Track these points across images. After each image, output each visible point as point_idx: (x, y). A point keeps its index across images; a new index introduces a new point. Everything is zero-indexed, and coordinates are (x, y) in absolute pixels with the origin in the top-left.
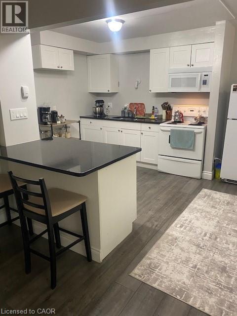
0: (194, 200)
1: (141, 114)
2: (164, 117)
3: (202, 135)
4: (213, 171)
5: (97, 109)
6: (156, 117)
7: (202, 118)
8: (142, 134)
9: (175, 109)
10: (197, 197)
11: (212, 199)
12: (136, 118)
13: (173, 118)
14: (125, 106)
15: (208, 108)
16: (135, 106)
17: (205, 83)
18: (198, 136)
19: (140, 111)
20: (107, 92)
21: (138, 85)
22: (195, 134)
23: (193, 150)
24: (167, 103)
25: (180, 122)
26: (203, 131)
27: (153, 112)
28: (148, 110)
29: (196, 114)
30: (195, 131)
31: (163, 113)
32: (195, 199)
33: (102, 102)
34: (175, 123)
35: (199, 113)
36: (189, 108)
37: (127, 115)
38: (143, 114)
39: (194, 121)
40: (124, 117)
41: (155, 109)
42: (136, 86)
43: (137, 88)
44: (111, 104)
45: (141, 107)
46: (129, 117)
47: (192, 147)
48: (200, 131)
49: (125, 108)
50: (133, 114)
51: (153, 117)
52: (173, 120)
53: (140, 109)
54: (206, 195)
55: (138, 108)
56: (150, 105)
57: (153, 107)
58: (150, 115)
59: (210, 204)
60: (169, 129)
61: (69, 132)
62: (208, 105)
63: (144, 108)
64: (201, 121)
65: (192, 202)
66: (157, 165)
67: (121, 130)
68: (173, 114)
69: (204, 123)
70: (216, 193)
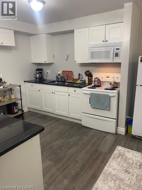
0: (109, 162)
1: (71, 79)
2: (87, 82)
3: (116, 98)
4: (126, 127)
5: (37, 75)
6: (81, 82)
7: (115, 83)
8: (69, 95)
9: (95, 75)
10: (112, 156)
11: (126, 159)
12: (67, 82)
13: (93, 82)
14: (59, 73)
15: (120, 75)
16: (66, 73)
17: (117, 55)
18: (112, 99)
19: (70, 77)
20: (45, 63)
21: (67, 58)
22: (110, 97)
23: (109, 110)
24: (88, 71)
25: (98, 86)
26: (116, 95)
27: (79, 78)
28: (76, 77)
29: (111, 80)
30: (110, 95)
31: (86, 78)
32: (110, 160)
33: (42, 70)
34: (94, 87)
35: (113, 79)
36: (105, 75)
37: (60, 80)
38: (72, 79)
39: (109, 86)
40: (58, 81)
41: (80, 76)
42: (66, 58)
43: (67, 60)
44: (49, 71)
45: (70, 74)
46: (62, 81)
47: (108, 108)
48: (114, 95)
49: (59, 75)
50: (65, 79)
51: (79, 82)
52: (93, 85)
53: (70, 75)
54: (120, 154)
55: (69, 74)
56: (77, 72)
57: (79, 74)
58: (77, 80)
59: (124, 167)
60: (89, 92)
61: (13, 94)
62: (120, 73)
63: (73, 74)
64: (115, 86)
65: (107, 165)
66: (81, 120)
67: (54, 92)
68: (93, 80)
69: (117, 87)
70: (129, 152)
